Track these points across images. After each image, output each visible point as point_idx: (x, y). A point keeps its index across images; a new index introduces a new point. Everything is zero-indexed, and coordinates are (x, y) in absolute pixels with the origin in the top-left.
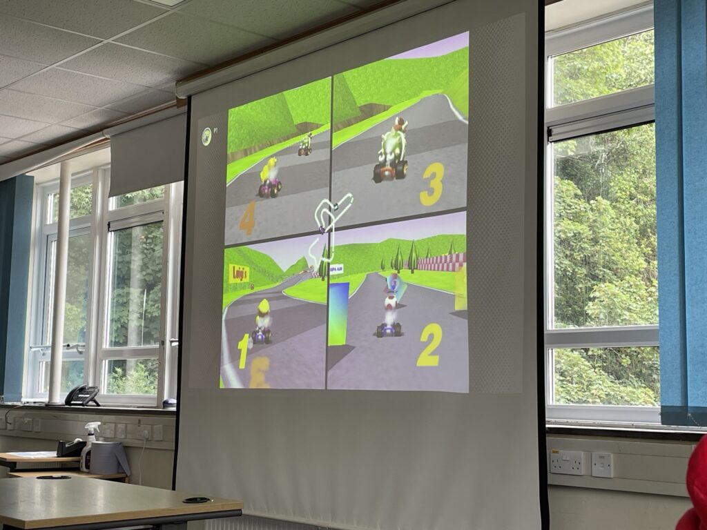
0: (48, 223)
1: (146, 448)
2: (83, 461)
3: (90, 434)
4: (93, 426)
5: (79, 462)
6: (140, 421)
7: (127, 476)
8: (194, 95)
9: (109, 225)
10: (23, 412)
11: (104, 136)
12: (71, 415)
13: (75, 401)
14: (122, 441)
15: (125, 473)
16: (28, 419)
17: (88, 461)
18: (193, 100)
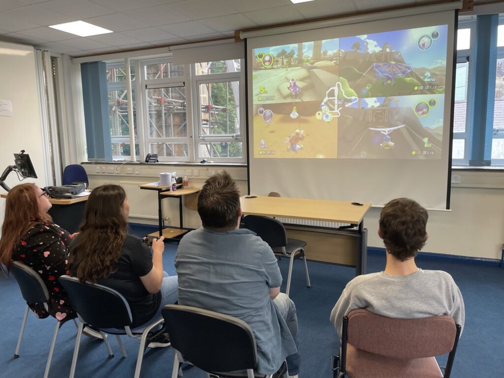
6: (207, 169)
8: (248, 38)
9: (146, 86)
13: (149, 160)
16: (131, 169)
18: (248, 40)
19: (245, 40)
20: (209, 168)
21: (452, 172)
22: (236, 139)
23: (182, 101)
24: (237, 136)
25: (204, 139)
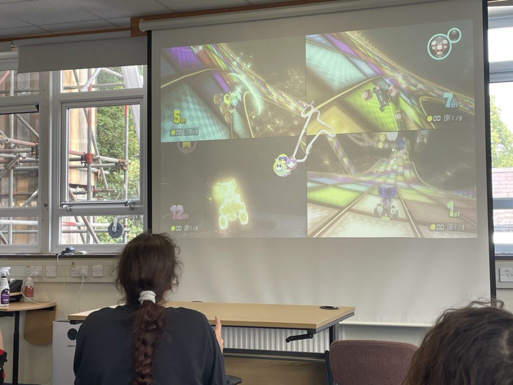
1: (85, 283)
6: (73, 264)
8: (154, 30)
18: (153, 34)
19: (149, 33)
20: (76, 261)
21: (497, 263)
22: (132, 209)
23: (33, 144)
24: (134, 203)
25: (70, 210)
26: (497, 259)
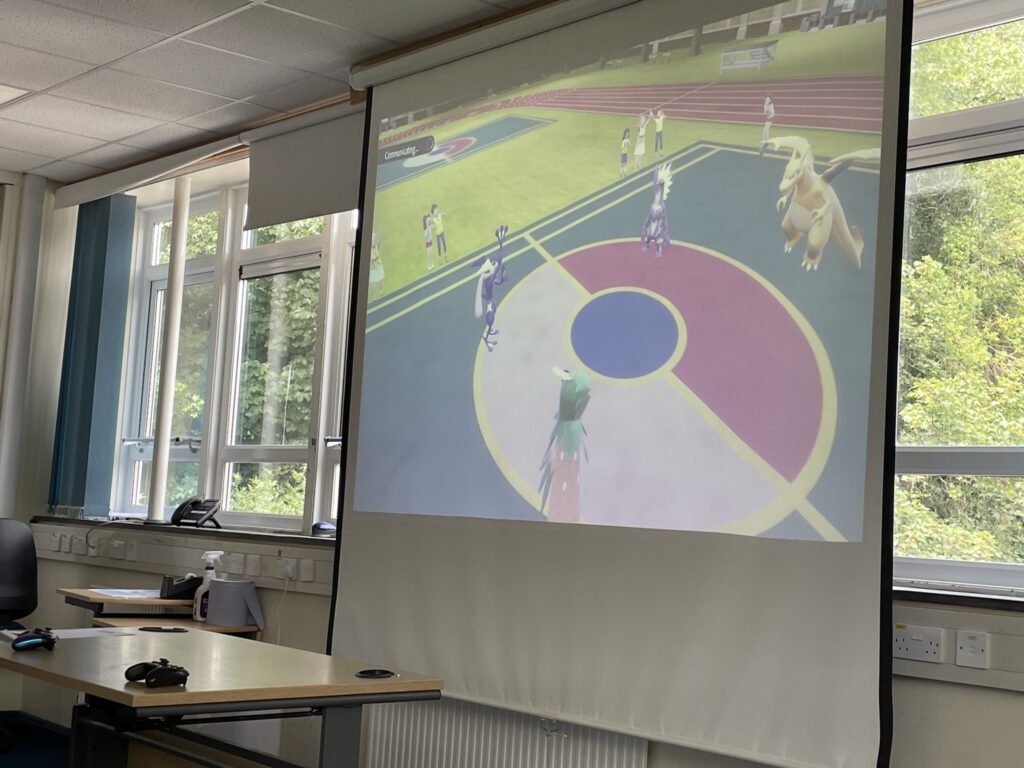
0: (153, 264)
1: (288, 592)
2: (198, 606)
3: (208, 568)
4: (213, 556)
5: (192, 606)
7: (259, 630)
9: (241, 269)
10: (111, 532)
11: (240, 141)
12: (180, 539)
13: (186, 518)
14: (253, 579)
15: (256, 625)
16: (120, 542)
17: (204, 607)
18: (375, 92)
19: (370, 90)
26: (897, 599)
